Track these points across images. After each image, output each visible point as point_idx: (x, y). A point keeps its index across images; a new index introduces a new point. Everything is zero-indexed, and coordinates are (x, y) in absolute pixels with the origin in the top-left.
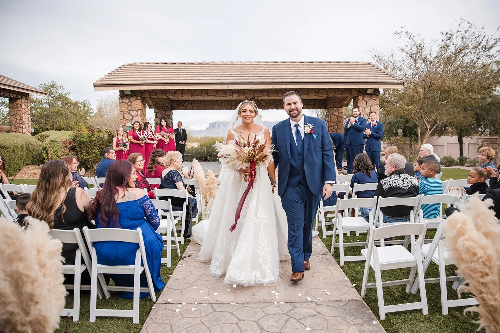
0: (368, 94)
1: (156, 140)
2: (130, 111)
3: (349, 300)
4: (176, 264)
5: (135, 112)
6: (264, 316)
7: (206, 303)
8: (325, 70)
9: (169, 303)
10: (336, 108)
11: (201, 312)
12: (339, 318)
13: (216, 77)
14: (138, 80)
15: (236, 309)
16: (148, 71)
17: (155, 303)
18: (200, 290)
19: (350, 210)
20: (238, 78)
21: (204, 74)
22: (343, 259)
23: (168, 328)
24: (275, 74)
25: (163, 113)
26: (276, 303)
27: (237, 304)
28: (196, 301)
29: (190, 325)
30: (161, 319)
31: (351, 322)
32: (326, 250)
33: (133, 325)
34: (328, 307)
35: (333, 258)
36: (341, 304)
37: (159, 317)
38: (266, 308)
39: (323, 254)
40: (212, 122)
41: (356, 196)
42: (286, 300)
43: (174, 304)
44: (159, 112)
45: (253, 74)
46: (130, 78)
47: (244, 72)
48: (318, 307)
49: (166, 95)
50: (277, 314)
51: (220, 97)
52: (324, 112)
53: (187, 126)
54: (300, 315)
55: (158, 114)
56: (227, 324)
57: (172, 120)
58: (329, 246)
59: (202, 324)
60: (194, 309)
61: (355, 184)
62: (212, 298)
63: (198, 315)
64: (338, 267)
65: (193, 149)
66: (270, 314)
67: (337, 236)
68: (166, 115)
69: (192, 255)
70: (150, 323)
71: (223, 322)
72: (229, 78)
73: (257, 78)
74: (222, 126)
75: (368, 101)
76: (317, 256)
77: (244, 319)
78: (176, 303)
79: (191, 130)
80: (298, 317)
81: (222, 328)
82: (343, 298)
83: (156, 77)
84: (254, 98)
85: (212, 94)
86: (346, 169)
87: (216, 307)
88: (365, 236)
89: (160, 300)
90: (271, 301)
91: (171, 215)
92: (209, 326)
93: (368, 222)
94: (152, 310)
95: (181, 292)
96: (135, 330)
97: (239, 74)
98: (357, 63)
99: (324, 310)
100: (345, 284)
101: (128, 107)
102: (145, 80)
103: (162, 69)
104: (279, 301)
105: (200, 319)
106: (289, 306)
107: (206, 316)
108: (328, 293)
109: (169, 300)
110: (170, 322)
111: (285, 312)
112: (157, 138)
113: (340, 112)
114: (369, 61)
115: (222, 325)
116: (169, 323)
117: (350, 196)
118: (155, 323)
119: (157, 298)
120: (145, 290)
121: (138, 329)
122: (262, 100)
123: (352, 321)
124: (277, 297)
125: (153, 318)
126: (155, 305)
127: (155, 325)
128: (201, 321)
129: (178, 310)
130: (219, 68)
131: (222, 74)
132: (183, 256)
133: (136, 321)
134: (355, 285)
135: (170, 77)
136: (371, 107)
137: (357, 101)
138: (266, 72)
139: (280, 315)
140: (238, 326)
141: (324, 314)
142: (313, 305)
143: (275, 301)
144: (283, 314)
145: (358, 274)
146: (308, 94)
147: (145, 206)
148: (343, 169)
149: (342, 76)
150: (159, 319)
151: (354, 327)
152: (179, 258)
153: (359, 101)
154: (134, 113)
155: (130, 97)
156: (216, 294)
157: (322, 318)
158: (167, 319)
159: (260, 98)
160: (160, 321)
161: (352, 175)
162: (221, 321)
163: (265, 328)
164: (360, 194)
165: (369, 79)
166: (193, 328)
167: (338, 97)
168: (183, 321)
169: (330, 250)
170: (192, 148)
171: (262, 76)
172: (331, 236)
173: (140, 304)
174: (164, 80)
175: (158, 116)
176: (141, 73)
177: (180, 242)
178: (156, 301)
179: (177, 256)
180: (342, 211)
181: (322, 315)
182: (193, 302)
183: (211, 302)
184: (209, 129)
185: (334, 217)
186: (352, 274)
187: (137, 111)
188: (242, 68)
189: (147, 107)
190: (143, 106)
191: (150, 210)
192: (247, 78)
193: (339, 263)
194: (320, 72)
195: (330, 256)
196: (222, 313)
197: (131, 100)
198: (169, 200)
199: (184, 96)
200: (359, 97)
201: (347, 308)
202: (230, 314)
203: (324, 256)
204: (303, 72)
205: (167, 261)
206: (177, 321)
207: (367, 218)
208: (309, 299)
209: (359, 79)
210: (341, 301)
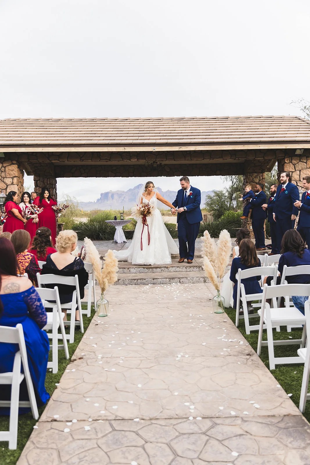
0: (297, 155)
1: (36, 213)
2: (4, 178)
3: (285, 416)
4: (64, 369)
5: (11, 180)
6: (177, 437)
7: (103, 420)
8: (242, 126)
9: (55, 420)
10: (255, 174)
11: (96, 432)
12: (274, 439)
13: (110, 137)
14: (14, 140)
15: (142, 427)
16: (26, 128)
17: (37, 421)
18: (94, 403)
19: (279, 300)
20: (137, 138)
21: (95, 134)
22: (274, 361)
23: (55, 455)
24: (181, 133)
25: (45, 181)
26: (191, 418)
27: (142, 421)
28: (90, 417)
29: (83, 450)
30: (46, 443)
31: (290, 445)
32: (250, 349)
33: (9, 452)
34: (259, 424)
35: (260, 359)
36: (275, 420)
37: (42, 440)
38: (178, 425)
39: (247, 355)
40: (103, 192)
41: (286, 282)
42: (204, 415)
43: (62, 421)
44: (39, 180)
45: (155, 133)
46: (3, 137)
47: (144, 131)
48: (246, 424)
49: (49, 159)
50: (193, 433)
51: (116, 162)
52: (240, 179)
53: (74, 197)
54: (223, 434)
55: (38, 182)
56: (131, 448)
57: (56, 190)
58: (254, 345)
59: (99, 448)
60: (87, 428)
61: (285, 266)
62: (111, 413)
63: (93, 436)
64: (267, 372)
65: (82, 225)
66: (185, 434)
67: (265, 331)
68: (49, 183)
69: (84, 357)
70: (30, 449)
71: (125, 446)
72: (126, 138)
73: (160, 137)
74: (116, 197)
75: (297, 165)
76: (240, 356)
77: (151, 440)
78: (64, 420)
79: (79, 202)
80: (220, 437)
81: (124, 453)
82: (276, 412)
83: (36, 137)
84: (157, 163)
85: (106, 158)
86: (270, 249)
87: (115, 424)
88: (300, 332)
89: (44, 417)
90: (184, 416)
91: (58, 307)
92: (108, 451)
93: (304, 314)
94: (34, 430)
95: (71, 406)
96: (12, 458)
97: (138, 133)
98: (282, 118)
99: (254, 428)
100: (278, 393)
101: (1, 173)
102: (23, 140)
103: (43, 126)
104: (195, 416)
105: (95, 441)
106: (208, 423)
107: (103, 437)
108: (257, 406)
109: (56, 417)
110: (57, 446)
111: (204, 430)
112: (37, 211)
113: (261, 178)
114: (298, 115)
115: (124, 449)
116: (55, 447)
117: (278, 282)
118: (38, 448)
119: (40, 414)
120: (25, 404)
121: (14, 457)
122: (166, 165)
123: (290, 443)
124: (192, 411)
125: (35, 442)
126: (37, 424)
127: (38, 451)
128: (97, 444)
129: (67, 430)
130: (114, 126)
131: (117, 134)
132: (72, 358)
133: (13, 446)
134: (290, 395)
135: (53, 137)
136: (300, 171)
137: (283, 165)
138: (171, 130)
139: (198, 435)
140: (144, 449)
141: (253, 433)
142: (239, 421)
143: (191, 416)
144: (201, 433)
145: (293, 381)
146: (222, 158)
147: (29, 301)
148: (266, 248)
149: (265, 134)
150: (43, 443)
151: (294, 451)
152: (68, 361)
153: (285, 164)
154: (8, 181)
155: (3, 161)
156: (115, 407)
157: (251, 439)
158: (53, 443)
159: (164, 163)
160: (44, 446)
161: (279, 256)
162: (122, 443)
163: (180, 453)
164: (291, 279)
165: (298, 137)
166: (87, 454)
167: (259, 160)
168: (74, 445)
169: (255, 349)
170: (81, 223)
171: (166, 136)
172: (257, 331)
173: (19, 423)
174: (46, 140)
175: (39, 185)
176: (17, 131)
177: (68, 341)
178: (39, 418)
179: (65, 358)
180: (269, 301)
181: (251, 435)
182: (86, 419)
183: (109, 418)
184: (100, 201)
185: (260, 308)
186: (286, 381)
187: (13, 178)
188: (141, 126)
189: (25, 174)
190: (19, 173)
191: (35, 305)
192: (148, 138)
193: (268, 366)
194: (237, 129)
195: (256, 357)
196: (123, 432)
197: (4, 165)
198: (56, 288)
199: (71, 160)
200: (286, 159)
201: (282, 425)
202: (134, 434)
203: (248, 357)
204: (216, 130)
205: (53, 365)
206: (66, 445)
207: (302, 309)
208: (233, 413)
209: (285, 137)
210: (274, 416)
